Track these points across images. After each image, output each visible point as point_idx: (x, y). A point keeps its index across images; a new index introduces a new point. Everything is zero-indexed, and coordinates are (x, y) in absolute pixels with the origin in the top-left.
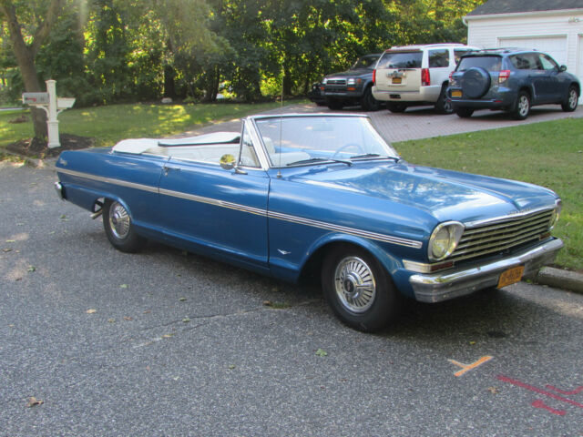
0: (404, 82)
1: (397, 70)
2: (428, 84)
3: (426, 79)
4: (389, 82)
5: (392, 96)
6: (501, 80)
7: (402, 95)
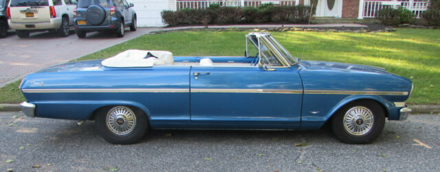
0: (36, 16)
1: (29, 7)
2: (55, 17)
3: (53, 14)
4: (24, 16)
5: (27, 26)
6: (112, 13)
7: (36, 25)
